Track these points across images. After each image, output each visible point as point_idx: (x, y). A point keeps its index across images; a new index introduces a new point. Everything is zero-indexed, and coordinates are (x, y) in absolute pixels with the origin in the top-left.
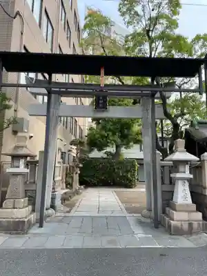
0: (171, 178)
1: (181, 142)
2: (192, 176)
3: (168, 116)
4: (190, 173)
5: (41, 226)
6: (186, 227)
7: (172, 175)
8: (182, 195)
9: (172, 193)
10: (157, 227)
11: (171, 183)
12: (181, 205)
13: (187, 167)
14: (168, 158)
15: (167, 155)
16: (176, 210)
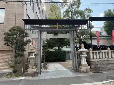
0: (80, 57)
1: (83, 45)
2: (86, 56)
3: (78, 37)
4: (86, 55)
5: (41, 74)
6: (85, 71)
7: (80, 56)
8: (84, 62)
9: (81, 61)
10: (76, 72)
11: (80, 58)
12: (84, 64)
13: (85, 53)
14: (79, 50)
15: (78, 50)
16: (82, 66)
